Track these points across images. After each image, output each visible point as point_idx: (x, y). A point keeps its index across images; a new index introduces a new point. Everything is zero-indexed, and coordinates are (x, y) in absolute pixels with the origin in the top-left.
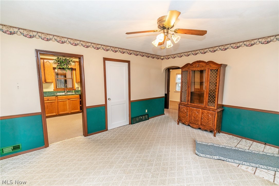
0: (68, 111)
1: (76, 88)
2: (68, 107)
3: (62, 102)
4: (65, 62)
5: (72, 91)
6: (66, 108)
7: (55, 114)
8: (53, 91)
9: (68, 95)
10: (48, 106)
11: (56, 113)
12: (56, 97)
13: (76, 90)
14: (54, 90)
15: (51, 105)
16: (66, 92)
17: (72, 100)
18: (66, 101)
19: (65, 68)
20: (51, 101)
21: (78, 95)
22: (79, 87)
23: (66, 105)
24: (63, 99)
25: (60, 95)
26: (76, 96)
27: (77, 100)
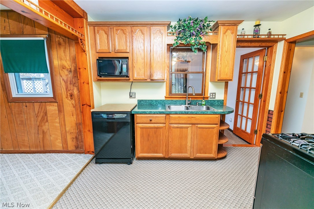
0: (189, 152)
1: (209, 95)
2: (189, 144)
3: (179, 129)
4: (193, 27)
5: (201, 101)
6: (186, 145)
7: (160, 155)
8: (164, 99)
9: (192, 113)
10: (149, 135)
11: (164, 153)
12: (167, 116)
13: (209, 99)
14: (166, 97)
15: (155, 133)
16: (188, 104)
17: (200, 128)
18: (187, 128)
19: (194, 44)
20: (156, 125)
21: (217, 116)
22: (215, 94)
23: (186, 137)
24: (181, 122)
25: (176, 113)
26: (211, 118)
27: (214, 128)
